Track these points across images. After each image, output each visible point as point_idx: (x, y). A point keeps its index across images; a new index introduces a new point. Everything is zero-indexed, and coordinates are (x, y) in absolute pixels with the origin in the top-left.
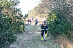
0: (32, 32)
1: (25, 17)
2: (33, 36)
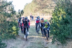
0: (30, 36)
1: (19, 15)
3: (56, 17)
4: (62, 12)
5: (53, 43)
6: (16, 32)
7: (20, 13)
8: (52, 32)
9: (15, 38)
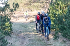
0: (26, 33)
1: (13, 9)
2: (29, 40)
3: (54, 11)
4: (62, 5)
5: (55, 40)
6: (9, 28)
7: (15, 7)
8: (54, 27)
9: (10, 35)
